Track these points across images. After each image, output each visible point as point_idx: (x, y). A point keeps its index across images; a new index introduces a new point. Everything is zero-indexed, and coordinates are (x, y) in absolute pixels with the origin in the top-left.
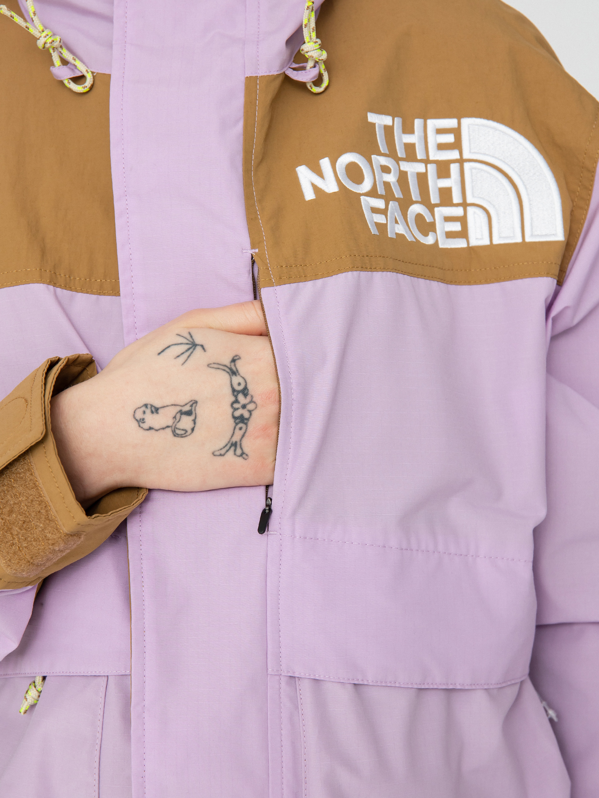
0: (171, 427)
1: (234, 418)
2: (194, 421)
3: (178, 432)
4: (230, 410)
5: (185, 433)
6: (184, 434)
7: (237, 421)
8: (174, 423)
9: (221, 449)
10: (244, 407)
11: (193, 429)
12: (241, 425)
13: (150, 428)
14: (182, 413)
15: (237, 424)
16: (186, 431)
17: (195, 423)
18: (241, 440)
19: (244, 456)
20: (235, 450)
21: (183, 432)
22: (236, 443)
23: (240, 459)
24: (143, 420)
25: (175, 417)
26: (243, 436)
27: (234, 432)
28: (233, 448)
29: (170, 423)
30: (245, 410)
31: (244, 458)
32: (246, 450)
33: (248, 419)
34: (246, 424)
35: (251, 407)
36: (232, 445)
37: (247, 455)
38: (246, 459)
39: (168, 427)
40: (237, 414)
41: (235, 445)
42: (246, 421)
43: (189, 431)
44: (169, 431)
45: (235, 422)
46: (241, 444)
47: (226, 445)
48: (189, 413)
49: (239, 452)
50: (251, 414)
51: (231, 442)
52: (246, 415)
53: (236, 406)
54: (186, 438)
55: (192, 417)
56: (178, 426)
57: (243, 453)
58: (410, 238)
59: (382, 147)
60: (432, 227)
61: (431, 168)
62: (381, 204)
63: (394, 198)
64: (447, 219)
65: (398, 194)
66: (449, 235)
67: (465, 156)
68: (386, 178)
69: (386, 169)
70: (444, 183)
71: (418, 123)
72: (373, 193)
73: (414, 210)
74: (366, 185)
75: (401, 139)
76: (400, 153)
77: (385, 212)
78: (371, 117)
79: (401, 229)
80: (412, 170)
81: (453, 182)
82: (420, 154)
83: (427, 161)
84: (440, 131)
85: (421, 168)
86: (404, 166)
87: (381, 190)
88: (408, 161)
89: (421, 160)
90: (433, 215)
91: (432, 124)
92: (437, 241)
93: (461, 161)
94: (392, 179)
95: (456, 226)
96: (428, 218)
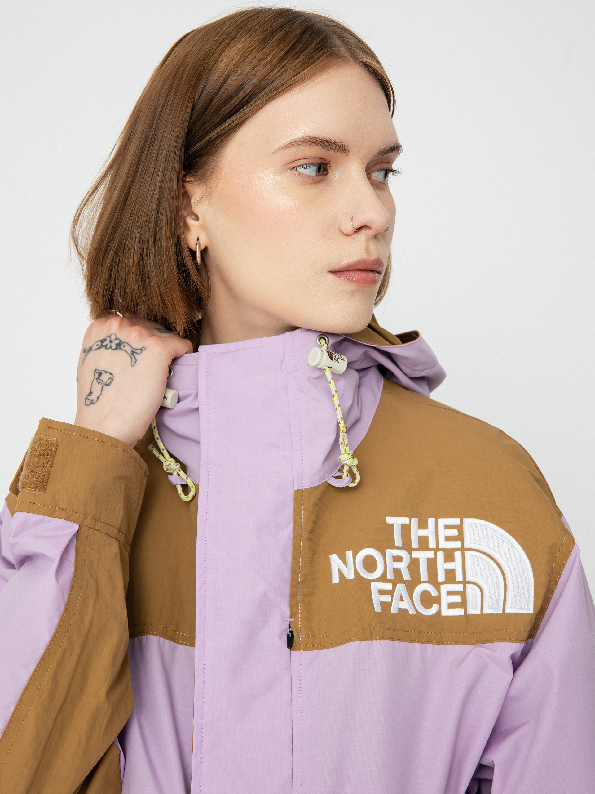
0: (103, 386)
1: (116, 348)
2: (106, 372)
3: (108, 383)
4: (110, 350)
5: (111, 379)
7: (119, 347)
8: (102, 384)
9: (132, 361)
10: (111, 342)
11: (111, 374)
12: (122, 346)
13: (98, 398)
14: (98, 378)
15: (120, 348)
16: (110, 378)
17: (108, 372)
18: (132, 348)
19: (143, 349)
20: (137, 353)
21: (110, 380)
22: (132, 351)
23: (144, 352)
24: (92, 401)
25: (99, 383)
26: (130, 346)
27: (124, 351)
28: (135, 354)
29: (100, 386)
30: (113, 341)
31: (144, 349)
32: (140, 347)
33: (121, 341)
34: (123, 343)
35: (113, 338)
36: (132, 354)
37: (143, 347)
38: (146, 348)
39: (102, 388)
40: (114, 346)
41: (133, 353)
42: (121, 343)
43: (111, 376)
44: (105, 388)
45: (118, 349)
46: (134, 349)
47: (131, 357)
48: (100, 374)
49: (139, 351)
50: (118, 339)
51: (130, 354)
52: (117, 342)
53: (108, 347)
54: (114, 379)
55: (104, 373)
56: (105, 382)
57: (141, 350)
58: (412, 611)
59: (398, 542)
60: (437, 600)
61: (440, 555)
62: (388, 586)
63: (402, 581)
64: (450, 593)
65: (406, 576)
66: (451, 606)
67: (466, 546)
68: (397, 565)
69: (398, 559)
70: (449, 566)
71: (431, 521)
72: (383, 579)
73: (420, 589)
74: (378, 573)
75: (416, 533)
76: (415, 543)
77: (391, 593)
78: (390, 520)
79: (404, 605)
80: (423, 556)
81: (457, 565)
82: (432, 544)
83: (436, 550)
84: (447, 527)
85: (431, 554)
86: (415, 554)
87: (390, 576)
88: (420, 550)
89: (432, 549)
90: (439, 591)
91: (442, 522)
92: (440, 611)
93: (463, 550)
94: (403, 566)
95: (457, 599)
96: (434, 593)
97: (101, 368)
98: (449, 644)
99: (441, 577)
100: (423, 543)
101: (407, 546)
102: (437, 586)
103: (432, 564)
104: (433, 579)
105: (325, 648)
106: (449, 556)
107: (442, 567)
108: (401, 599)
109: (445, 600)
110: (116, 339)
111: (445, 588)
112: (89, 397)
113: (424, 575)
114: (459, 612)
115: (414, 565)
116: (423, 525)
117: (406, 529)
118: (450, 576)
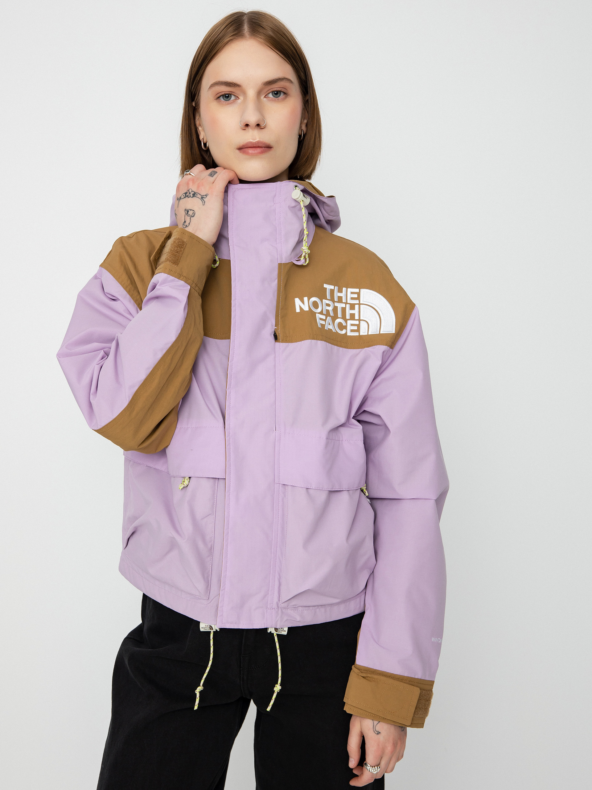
0: (191, 217)
2: (191, 210)
4: (190, 198)
6: (194, 214)
9: (202, 202)
10: (190, 193)
12: (196, 195)
13: (189, 224)
14: (187, 214)
15: (195, 196)
17: (192, 210)
20: (204, 198)
22: (201, 197)
23: (208, 197)
24: (186, 225)
25: (188, 216)
26: (200, 194)
27: (198, 198)
29: (189, 217)
31: (208, 195)
33: (194, 192)
34: (196, 193)
35: (190, 191)
36: (202, 199)
40: (192, 196)
43: (194, 212)
48: (188, 211)
50: (193, 191)
52: (193, 193)
53: (189, 196)
55: (189, 210)
56: (191, 215)
57: (206, 196)
58: (334, 331)
59: (328, 297)
60: (345, 327)
61: (348, 306)
62: (324, 317)
63: (330, 316)
64: (352, 325)
65: (332, 314)
66: (352, 331)
67: (361, 303)
68: (328, 308)
69: (328, 305)
70: (352, 312)
71: (344, 289)
72: (321, 313)
73: (338, 321)
74: (319, 310)
75: (337, 294)
76: (336, 299)
77: (325, 320)
78: (325, 286)
79: (331, 327)
80: (340, 306)
81: (356, 312)
82: (344, 301)
83: (346, 303)
84: (352, 293)
85: (344, 305)
86: (336, 304)
87: (324, 312)
88: (339, 303)
89: (344, 303)
90: (346, 323)
91: (350, 290)
92: (346, 333)
93: (359, 304)
94: (330, 308)
95: (355, 328)
96: (344, 324)
97: (188, 208)
98: (350, 349)
99: (348, 317)
100: (340, 299)
101: (332, 299)
102: (346, 321)
103: (344, 310)
104: (344, 317)
105: (292, 342)
106: (352, 307)
107: (348, 312)
108: (329, 324)
109: (349, 328)
110: (192, 191)
111: (349, 322)
112: (185, 224)
113: (340, 315)
114: (356, 334)
115: (335, 309)
116: (340, 291)
117: (332, 291)
118: (352, 317)
